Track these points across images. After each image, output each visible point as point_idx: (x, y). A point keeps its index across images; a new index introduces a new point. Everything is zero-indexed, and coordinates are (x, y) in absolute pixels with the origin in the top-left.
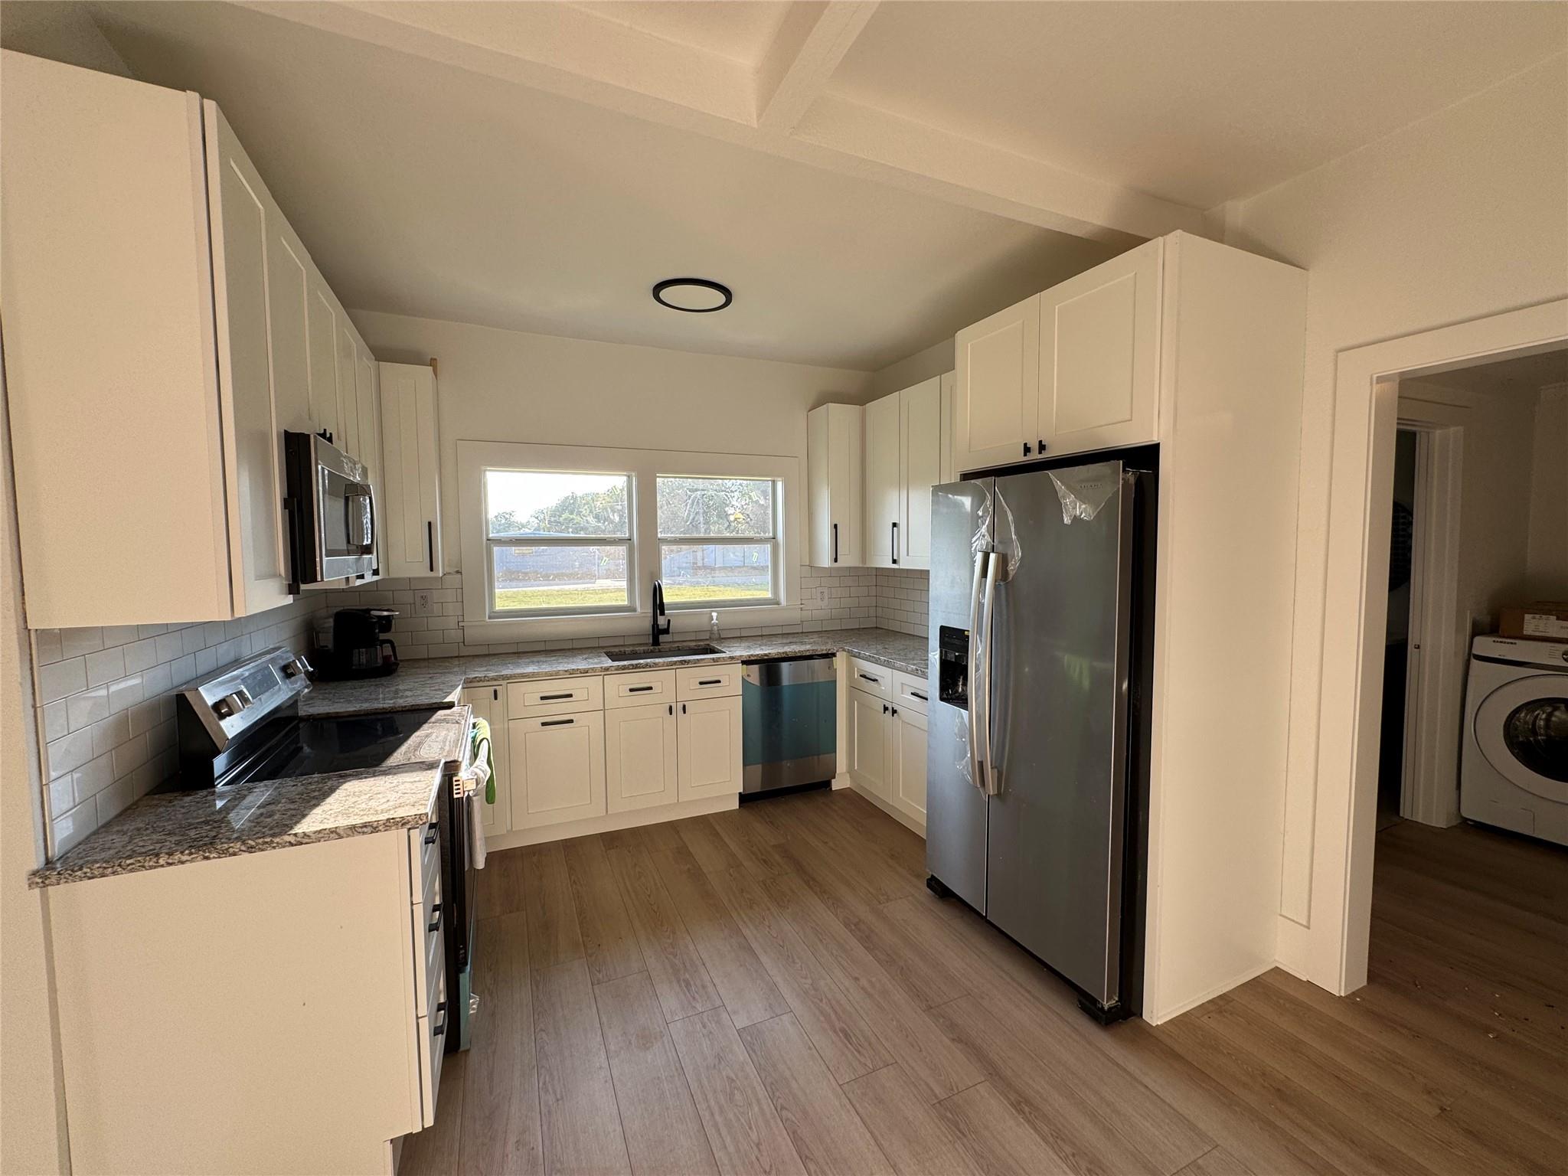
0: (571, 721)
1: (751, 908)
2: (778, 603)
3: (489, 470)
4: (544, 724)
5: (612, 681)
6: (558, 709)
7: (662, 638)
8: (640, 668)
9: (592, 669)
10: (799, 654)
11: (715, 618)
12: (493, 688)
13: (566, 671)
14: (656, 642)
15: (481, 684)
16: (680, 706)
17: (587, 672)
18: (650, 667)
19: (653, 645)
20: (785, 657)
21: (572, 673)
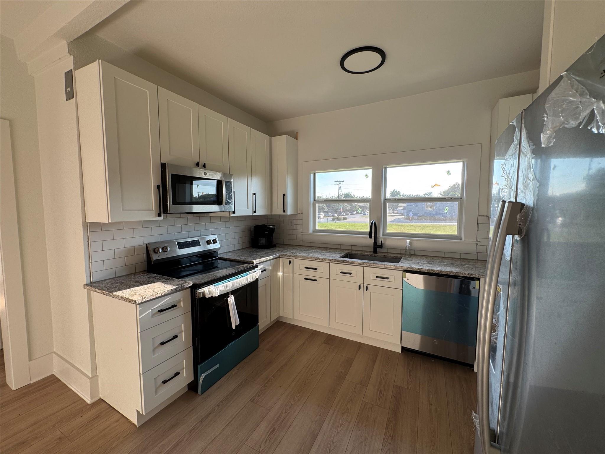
0: (316, 280)
1: (343, 414)
2: (461, 239)
3: (317, 173)
4: (306, 279)
5: (334, 266)
6: (311, 274)
7: (378, 250)
8: (345, 262)
9: (325, 259)
10: (444, 273)
11: (408, 243)
12: (289, 260)
13: (314, 258)
14: (375, 251)
15: (285, 257)
16: (365, 286)
17: (322, 260)
18: (350, 263)
19: (373, 253)
20: (432, 273)
21: (317, 259)
